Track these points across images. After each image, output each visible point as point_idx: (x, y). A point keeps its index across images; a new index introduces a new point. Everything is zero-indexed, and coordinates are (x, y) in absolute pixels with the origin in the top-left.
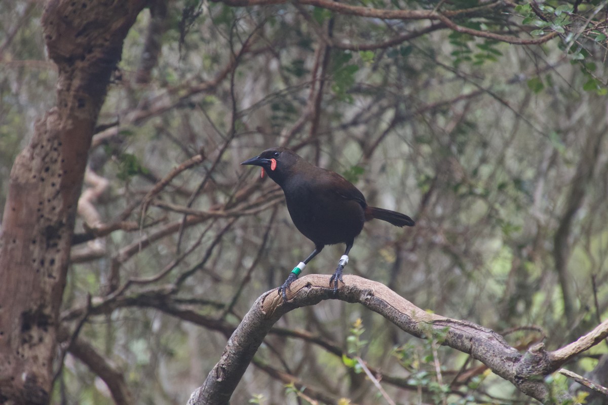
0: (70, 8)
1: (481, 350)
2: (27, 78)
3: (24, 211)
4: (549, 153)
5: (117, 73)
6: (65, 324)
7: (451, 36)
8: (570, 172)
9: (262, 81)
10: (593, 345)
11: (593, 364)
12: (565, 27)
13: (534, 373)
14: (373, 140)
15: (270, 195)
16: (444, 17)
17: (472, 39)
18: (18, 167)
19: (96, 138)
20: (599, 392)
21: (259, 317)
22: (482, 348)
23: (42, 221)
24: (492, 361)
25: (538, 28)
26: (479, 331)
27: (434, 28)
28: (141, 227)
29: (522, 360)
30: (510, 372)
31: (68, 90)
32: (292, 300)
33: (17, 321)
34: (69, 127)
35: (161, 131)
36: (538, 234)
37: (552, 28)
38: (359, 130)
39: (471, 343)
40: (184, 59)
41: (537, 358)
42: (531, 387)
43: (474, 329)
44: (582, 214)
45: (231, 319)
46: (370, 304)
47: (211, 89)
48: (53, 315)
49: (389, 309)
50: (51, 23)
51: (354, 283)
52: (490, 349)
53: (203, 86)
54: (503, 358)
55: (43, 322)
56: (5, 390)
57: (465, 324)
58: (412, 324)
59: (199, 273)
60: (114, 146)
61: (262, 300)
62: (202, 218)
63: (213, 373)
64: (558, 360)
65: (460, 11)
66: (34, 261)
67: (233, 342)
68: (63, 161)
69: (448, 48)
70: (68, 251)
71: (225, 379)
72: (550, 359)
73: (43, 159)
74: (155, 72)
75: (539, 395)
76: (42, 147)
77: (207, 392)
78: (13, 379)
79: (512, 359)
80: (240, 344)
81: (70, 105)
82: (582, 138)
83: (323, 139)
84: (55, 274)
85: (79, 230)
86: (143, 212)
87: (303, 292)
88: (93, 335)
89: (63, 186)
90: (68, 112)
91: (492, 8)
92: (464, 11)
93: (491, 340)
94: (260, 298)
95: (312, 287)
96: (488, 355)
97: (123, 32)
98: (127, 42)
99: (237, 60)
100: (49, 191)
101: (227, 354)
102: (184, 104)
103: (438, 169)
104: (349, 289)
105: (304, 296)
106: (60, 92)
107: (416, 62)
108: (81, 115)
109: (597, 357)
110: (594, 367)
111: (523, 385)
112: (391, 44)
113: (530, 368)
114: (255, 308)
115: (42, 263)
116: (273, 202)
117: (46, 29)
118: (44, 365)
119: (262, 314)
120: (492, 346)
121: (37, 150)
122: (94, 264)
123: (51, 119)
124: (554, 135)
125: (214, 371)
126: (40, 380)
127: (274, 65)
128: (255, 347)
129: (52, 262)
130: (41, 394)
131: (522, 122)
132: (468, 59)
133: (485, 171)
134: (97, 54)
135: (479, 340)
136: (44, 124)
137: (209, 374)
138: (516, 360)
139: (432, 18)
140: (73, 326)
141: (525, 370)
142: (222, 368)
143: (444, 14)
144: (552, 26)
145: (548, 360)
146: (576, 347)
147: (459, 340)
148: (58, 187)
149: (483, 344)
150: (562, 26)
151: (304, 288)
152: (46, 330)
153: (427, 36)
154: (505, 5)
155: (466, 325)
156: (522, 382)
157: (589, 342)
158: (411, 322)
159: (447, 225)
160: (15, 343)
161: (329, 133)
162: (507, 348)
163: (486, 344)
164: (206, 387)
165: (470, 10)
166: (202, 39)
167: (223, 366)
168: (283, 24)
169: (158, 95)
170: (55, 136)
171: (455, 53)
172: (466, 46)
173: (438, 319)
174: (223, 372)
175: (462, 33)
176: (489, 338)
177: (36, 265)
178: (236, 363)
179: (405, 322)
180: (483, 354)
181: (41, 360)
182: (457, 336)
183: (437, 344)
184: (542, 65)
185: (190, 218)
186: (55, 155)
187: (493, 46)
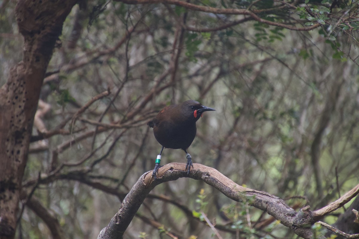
0: (32, 3)
1: (273, 209)
3: (3, 122)
4: (309, 95)
5: (59, 42)
6: (24, 189)
7: (255, 25)
8: (321, 107)
9: (141, 49)
10: (338, 207)
11: (335, 219)
12: (325, 21)
13: (304, 223)
14: (206, 86)
15: (148, 116)
16: (253, 14)
17: (268, 27)
19: (46, 80)
20: (341, 235)
21: (142, 187)
23: (13, 128)
24: (279, 215)
25: (310, 21)
26: (272, 198)
27: (245, 20)
28: (71, 133)
29: (297, 215)
30: (290, 222)
31: (30, 51)
32: (162, 177)
34: (30, 73)
35: (82, 77)
36: (303, 142)
37: (318, 21)
38: (198, 79)
39: (267, 205)
40: (96, 35)
41: (305, 214)
42: (301, 232)
43: (268, 197)
44: (328, 131)
45: (122, 188)
46: (207, 181)
47: (112, 53)
48: (18, 183)
49: (219, 184)
50: (21, 12)
51: (198, 168)
52: (278, 209)
53: (107, 51)
54: (286, 214)
55: (13, 188)
57: (263, 193)
59: (103, 162)
60: (54, 85)
61: (144, 177)
62: (106, 128)
64: (318, 216)
65: (262, 10)
66: (8, 151)
67: (126, 201)
68: (26, 93)
69: (252, 32)
70: (28, 146)
71: (121, 223)
72: (313, 215)
73: (14, 91)
74: (79, 43)
75: (306, 236)
76: (14, 84)
77: (110, 230)
79: (291, 215)
80: (130, 203)
81: (31, 60)
82: (329, 88)
83: (178, 84)
84: (20, 159)
85: (35, 133)
86: (73, 124)
87: (168, 173)
88: (39, 196)
89: (25, 108)
90: (30, 64)
91: (282, 9)
92: (265, 10)
93: (279, 203)
94: (142, 176)
95: (174, 170)
96: (277, 212)
97: (63, 18)
98: (65, 24)
99: (128, 36)
100: (17, 110)
101: (122, 208)
102: (95, 61)
103: (244, 103)
104: (195, 172)
105: (169, 175)
106: (25, 52)
107: (233, 39)
108: (38, 66)
109: (337, 215)
110: (335, 221)
111: (297, 230)
112: (220, 29)
113: (302, 220)
114: (140, 181)
115: (12, 152)
116: (149, 120)
117: (18, 15)
118: (12, 212)
119: (144, 185)
120: (279, 207)
121: (11, 86)
122: (41, 154)
123: (19, 68)
124: (312, 84)
125: (114, 218)
126: (10, 221)
127: (149, 39)
128: (139, 204)
129: (18, 152)
130: (10, 230)
131: (294, 76)
132: (265, 38)
133: (272, 104)
134: (48, 30)
135: (272, 203)
136: (15, 71)
137: (112, 219)
138: (293, 215)
139: (244, 14)
140: (29, 191)
141: (298, 221)
143: (253, 12)
144: (318, 20)
145: (312, 216)
146: (328, 209)
147: (260, 203)
148: (23, 108)
149: (274, 206)
150: (323, 20)
151: (169, 170)
152: (14, 192)
153: (241, 25)
154: (289, 7)
155: (264, 195)
156: (297, 228)
157: (336, 206)
158: (232, 192)
159: (249, 136)
161: (180, 80)
162: (288, 208)
163: (276, 206)
164: (110, 227)
165: (268, 10)
166: (107, 23)
167: (120, 215)
168: (156, 16)
169: (80, 55)
170: (22, 78)
171: (257, 35)
172: (264, 31)
173: (248, 190)
174: (120, 219)
175: (263, 23)
176: (277, 202)
177: (9, 154)
178: (127, 214)
179: (228, 192)
180: (274, 211)
181: (10, 210)
182: (259, 200)
183: (248, 205)
184: (308, 43)
185: (100, 128)
186: (21, 89)
187: (280, 31)
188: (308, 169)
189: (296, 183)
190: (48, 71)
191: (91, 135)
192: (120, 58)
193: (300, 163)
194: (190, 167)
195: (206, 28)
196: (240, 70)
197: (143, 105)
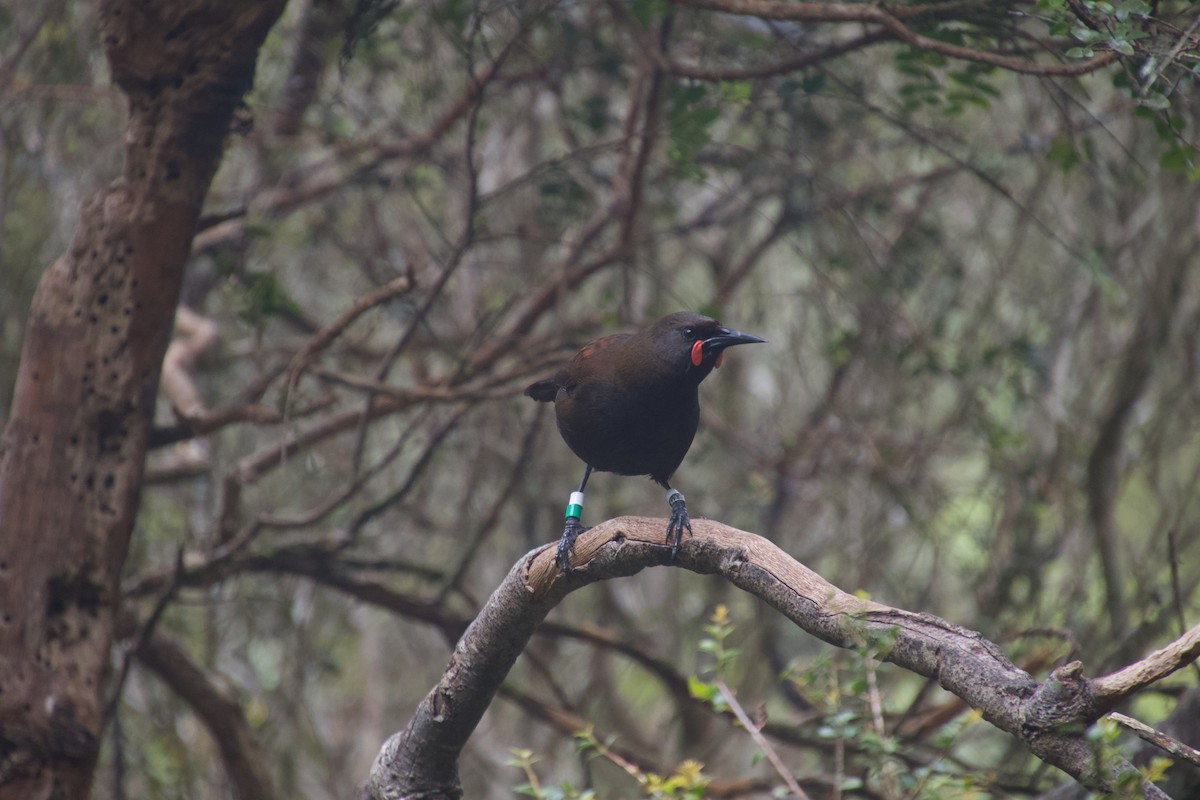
1: (957, 673)
2: (58, 119)
3: (57, 380)
4: (1081, 291)
5: (243, 114)
6: (129, 604)
7: (901, 57)
8: (1121, 332)
9: (520, 137)
10: (1178, 667)
11: (1166, 706)
12: (1134, 44)
13: (1061, 720)
14: (737, 260)
15: (540, 361)
16: (891, 19)
17: (941, 63)
18: (45, 293)
19: (200, 240)
20: (1187, 759)
21: (520, 597)
22: (958, 669)
23: (91, 400)
24: (979, 693)
25: (1082, 45)
26: (954, 635)
27: (867, 40)
28: (285, 417)
29: (1039, 693)
30: (1015, 716)
31: (148, 144)
32: (587, 565)
33: (37, 594)
34: (149, 217)
35: (321, 232)
36: (1060, 449)
37: (1110, 45)
38: (710, 239)
39: (938, 657)
40: (370, 90)
41: (1067, 690)
42: (1054, 747)
43: (943, 631)
44: (1144, 412)
45: (456, 603)
46: (739, 577)
47: (422, 151)
48: (109, 586)
49: (777, 587)
50: (118, 13)
51: (708, 535)
52: (975, 671)
53: (405, 144)
54: (1000, 689)
55: (90, 600)
56: (12, 730)
57: (926, 620)
58: (822, 618)
59: (392, 513)
60: (230, 258)
61: (527, 564)
62: (403, 403)
63: (427, 706)
64: (1109, 695)
65: (924, 7)
66: (74, 478)
67: (466, 645)
68: (135, 284)
69: (889, 79)
70: (140, 461)
71: (450, 717)
72: (1092, 693)
73: (97, 278)
74: (313, 116)
75: (1070, 762)
76: (95, 255)
77: (414, 741)
78: (27, 707)
79: (1018, 691)
80: (481, 650)
81: (150, 173)
82: (1148, 266)
83: (641, 254)
84: (115, 505)
85: (164, 418)
86: (291, 388)
87: (608, 550)
88: (179, 626)
89: (133, 333)
90: (147, 187)
92: (932, 7)
93: (977, 653)
94: (522, 560)
95: (627, 542)
96: (971, 681)
98: (264, 53)
99: (476, 95)
100: (105, 343)
101: (454, 669)
102: (365, 177)
103: (864, 317)
104: (698, 547)
105: (611, 557)
106: (132, 148)
107: (827, 105)
108: (174, 194)
109: (1174, 692)
110: (1168, 711)
111: (1038, 742)
112: (784, 70)
113: (1054, 708)
114: (513, 579)
115: (90, 482)
117: (107, 23)
118: (89, 682)
119: (527, 592)
120: (979, 664)
121: (85, 262)
122: (185, 488)
123: (113, 201)
124: (1092, 255)
125: (428, 701)
126: (82, 712)
127: (546, 105)
128: (510, 655)
129: (110, 481)
130: (82, 739)
131: (1032, 230)
132: (933, 101)
133: (956, 323)
134: (207, 75)
135: (954, 653)
136: (99, 210)
137: (420, 706)
138: (1026, 693)
139: (864, 19)
140: (145, 610)
141: (1043, 713)
142: (444, 695)
143: (892, 12)
144: (1110, 40)
145: (1088, 694)
146: (1144, 671)
147: (915, 652)
148: (123, 334)
149: (962, 660)
150: (1128, 41)
151: (610, 543)
152: (94, 614)
153: (852, 56)
155: (928, 624)
156: (1037, 737)
157: (1171, 661)
158: (820, 615)
159: (880, 428)
160: (34, 638)
161: (650, 242)
162: (1008, 670)
163: (967, 661)
164: (413, 732)
165: (943, 6)
166: (406, 51)
167: (448, 693)
168: (569, 27)
169: (316, 160)
170: (120, 235)
171: (906, 91)
172: (929, 76)
173: (873, 610)
174: (447, 703)
175: (926, 50)
176: (973, 649)
177: (77, 487)
178: (472, 688)
179: (807, 614)
180: (961, 680)
181: (83, 673)
182: (911, 643)
183: (874, 658)
184: (1076, 116)
185: (381, 401)
186: (118, 271)
187: (984, 78)
188: (1077, 540)
189: (1036, 587)
190: (207, 211)
191: (351, 423)
192: (448, 167)
193: (1049, 519)
194: (680, 532)
195: (738, 66)
196: (849, 210)
197: (526, 325)
